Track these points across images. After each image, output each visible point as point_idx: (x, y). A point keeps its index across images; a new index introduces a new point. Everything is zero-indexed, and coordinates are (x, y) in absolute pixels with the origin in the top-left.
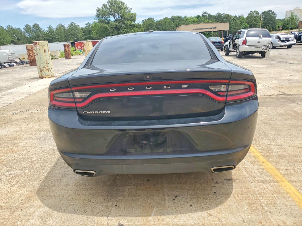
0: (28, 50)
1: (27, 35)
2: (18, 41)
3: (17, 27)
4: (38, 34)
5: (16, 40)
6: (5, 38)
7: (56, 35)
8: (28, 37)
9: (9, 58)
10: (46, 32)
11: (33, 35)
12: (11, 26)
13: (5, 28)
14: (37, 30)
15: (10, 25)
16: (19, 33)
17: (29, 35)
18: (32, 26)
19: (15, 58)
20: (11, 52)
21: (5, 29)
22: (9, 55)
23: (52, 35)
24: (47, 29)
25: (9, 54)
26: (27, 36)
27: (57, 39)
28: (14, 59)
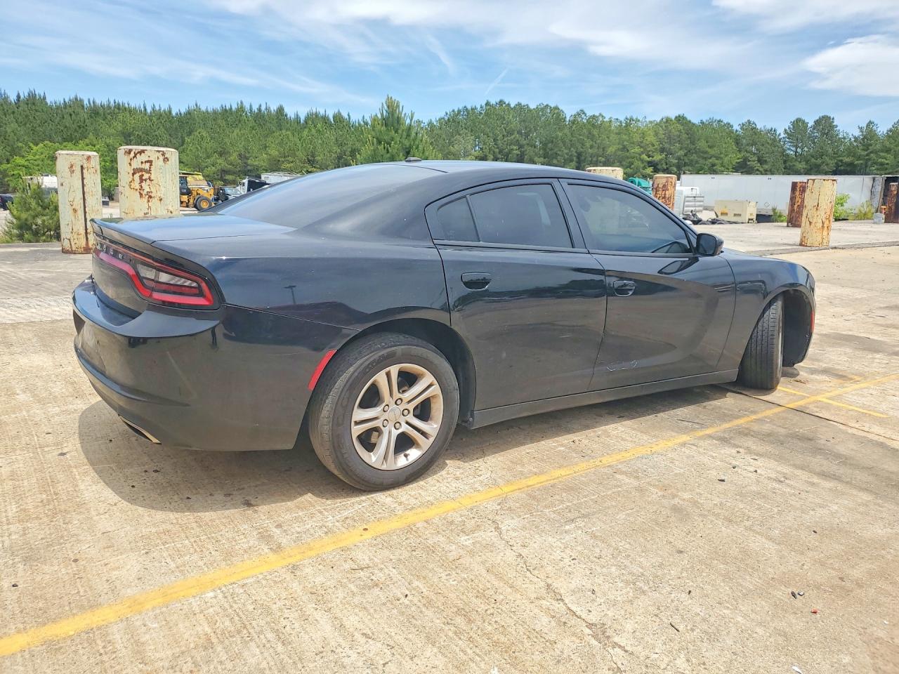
0: (656, 189)
1: (789, 149)
2: (759, 165)
3: (769, 127)
4: (822, 148)
5: (754, 161)
6: (722, 156)
7: (882, 151)
8: (788, 155)
9: (686, 209)
10: (851, 143)
11: (806, 149)
12: (754, 123)
13: (736, 127)
14: (823, 134)
15: (752, 120)
16: (768, 143)
17: (794, 149)
18: (811, 124)
19: (701, 208)
20: (697, 191)
21: (737, 131)
22: (687, 199)
23: (866, 153)
24: (857, 133)
25: (688, 197)
26: (788, 152)
27: (882, 164)
28: (698, 211)
